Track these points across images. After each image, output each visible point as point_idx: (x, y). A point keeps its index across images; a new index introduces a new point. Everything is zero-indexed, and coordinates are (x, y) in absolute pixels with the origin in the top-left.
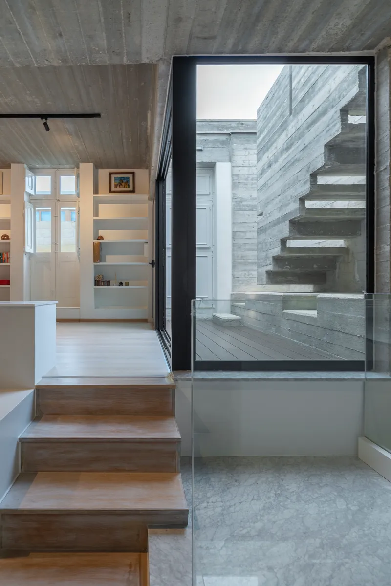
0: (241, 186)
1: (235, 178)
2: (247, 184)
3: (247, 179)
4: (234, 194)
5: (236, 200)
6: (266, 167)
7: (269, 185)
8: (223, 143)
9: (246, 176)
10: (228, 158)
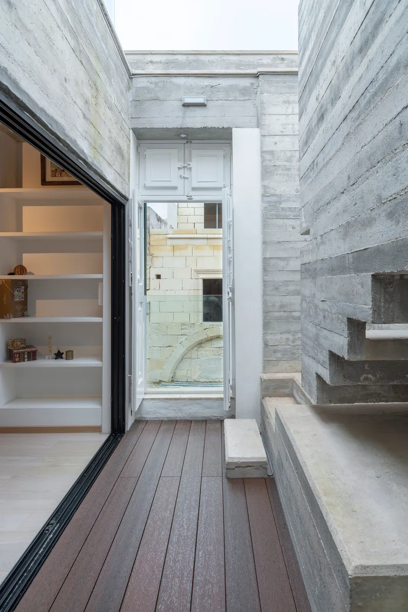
0: (280, 172)
1: (268, 157)
2: (289, 169)
3: (289, 160)
4: (265, 187)
5: (268, 199)
6: (313, 124)
7: (320, 166)
8: (244, 91)
9: (289, 154)
10: (255, 120)
